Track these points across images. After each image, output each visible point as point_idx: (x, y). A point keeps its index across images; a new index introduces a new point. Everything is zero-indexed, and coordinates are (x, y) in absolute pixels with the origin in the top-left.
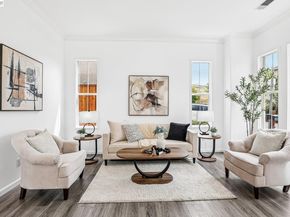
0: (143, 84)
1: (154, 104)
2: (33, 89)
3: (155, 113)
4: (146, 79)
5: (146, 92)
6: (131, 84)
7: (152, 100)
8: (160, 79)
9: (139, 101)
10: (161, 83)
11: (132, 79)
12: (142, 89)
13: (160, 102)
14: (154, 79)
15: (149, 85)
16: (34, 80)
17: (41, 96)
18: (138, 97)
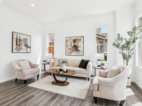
0: (72, 41)
1: (76, 50)
2: (26, 45)
3: (77, 54)
4: (73, 38)
5: (73, 44)
6: (67, 41)
7: (76, 48)
8: (79, 38)
9: (70, 49)
10: (80, 40)
11: (67, 39)
12: (71, 43)
13: (79, 49)
14: (76, 38)
15: (74, 41)
16: (27, 42)
17: (30, 47)
18: (69, 47)
